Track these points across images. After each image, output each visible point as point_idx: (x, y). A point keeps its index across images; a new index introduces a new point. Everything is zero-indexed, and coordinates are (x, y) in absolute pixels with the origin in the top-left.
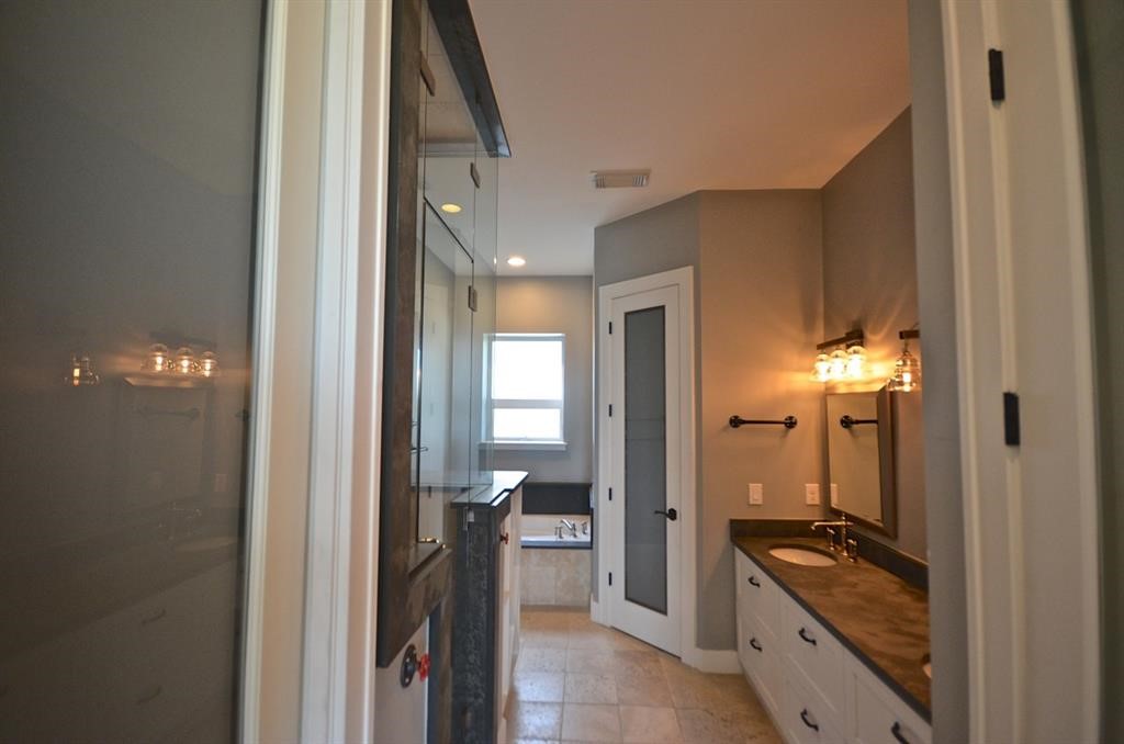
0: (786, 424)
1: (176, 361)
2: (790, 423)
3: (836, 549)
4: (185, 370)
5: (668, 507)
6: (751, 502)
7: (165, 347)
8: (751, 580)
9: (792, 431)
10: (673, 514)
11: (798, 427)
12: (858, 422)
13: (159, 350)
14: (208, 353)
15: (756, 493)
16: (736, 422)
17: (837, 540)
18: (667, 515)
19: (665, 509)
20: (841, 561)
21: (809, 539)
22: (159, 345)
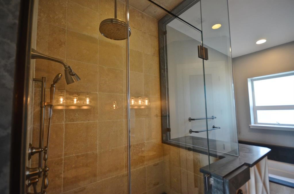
1: (137, 101)
4: (140, 103)
7: (134, 98)
13: (133, 98)
14: (146, 98)
22: (133, 97)
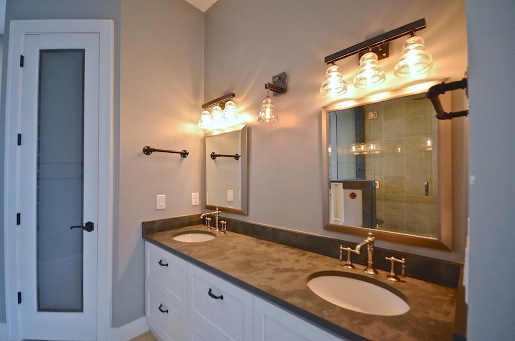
0: (181, 154)
2: (184, 154)
3: (211, 229)
5: (85, 221)
6: (158, 208)
8: (160, 263)
9: (185, 159)
10: (90, 227)
11: (188, 157)
12: (220, 156)
15: (161, 201)
16: (148, 151)
17: (213, 224)
18: (84, 228)
19: (82, 224)
20: (218, 235)
21: (194, 226)
